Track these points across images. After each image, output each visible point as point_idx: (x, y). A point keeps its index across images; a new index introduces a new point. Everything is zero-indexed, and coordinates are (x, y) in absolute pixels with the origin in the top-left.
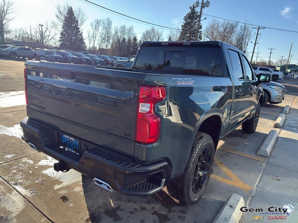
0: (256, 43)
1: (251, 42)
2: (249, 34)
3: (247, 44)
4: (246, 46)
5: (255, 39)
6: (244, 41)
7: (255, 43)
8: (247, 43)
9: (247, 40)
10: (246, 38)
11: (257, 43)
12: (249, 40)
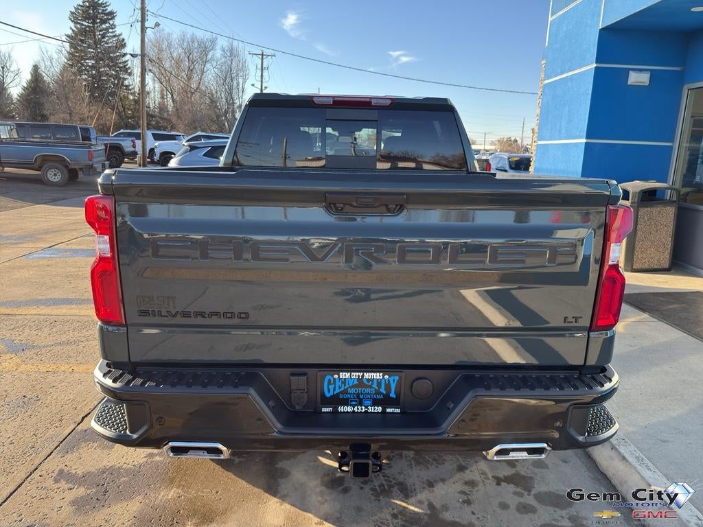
0: (263, 88)
1: (253, 85)
2: (243, 68)
3: (243, 88)
4: (241, 94)
5: (259, 79)
6: (235, 82)
7: (260, 88)
8: (241, 86)
9: (241, 81)
10: (237, 75)
11: (266, 88)
12: (245, 81)
